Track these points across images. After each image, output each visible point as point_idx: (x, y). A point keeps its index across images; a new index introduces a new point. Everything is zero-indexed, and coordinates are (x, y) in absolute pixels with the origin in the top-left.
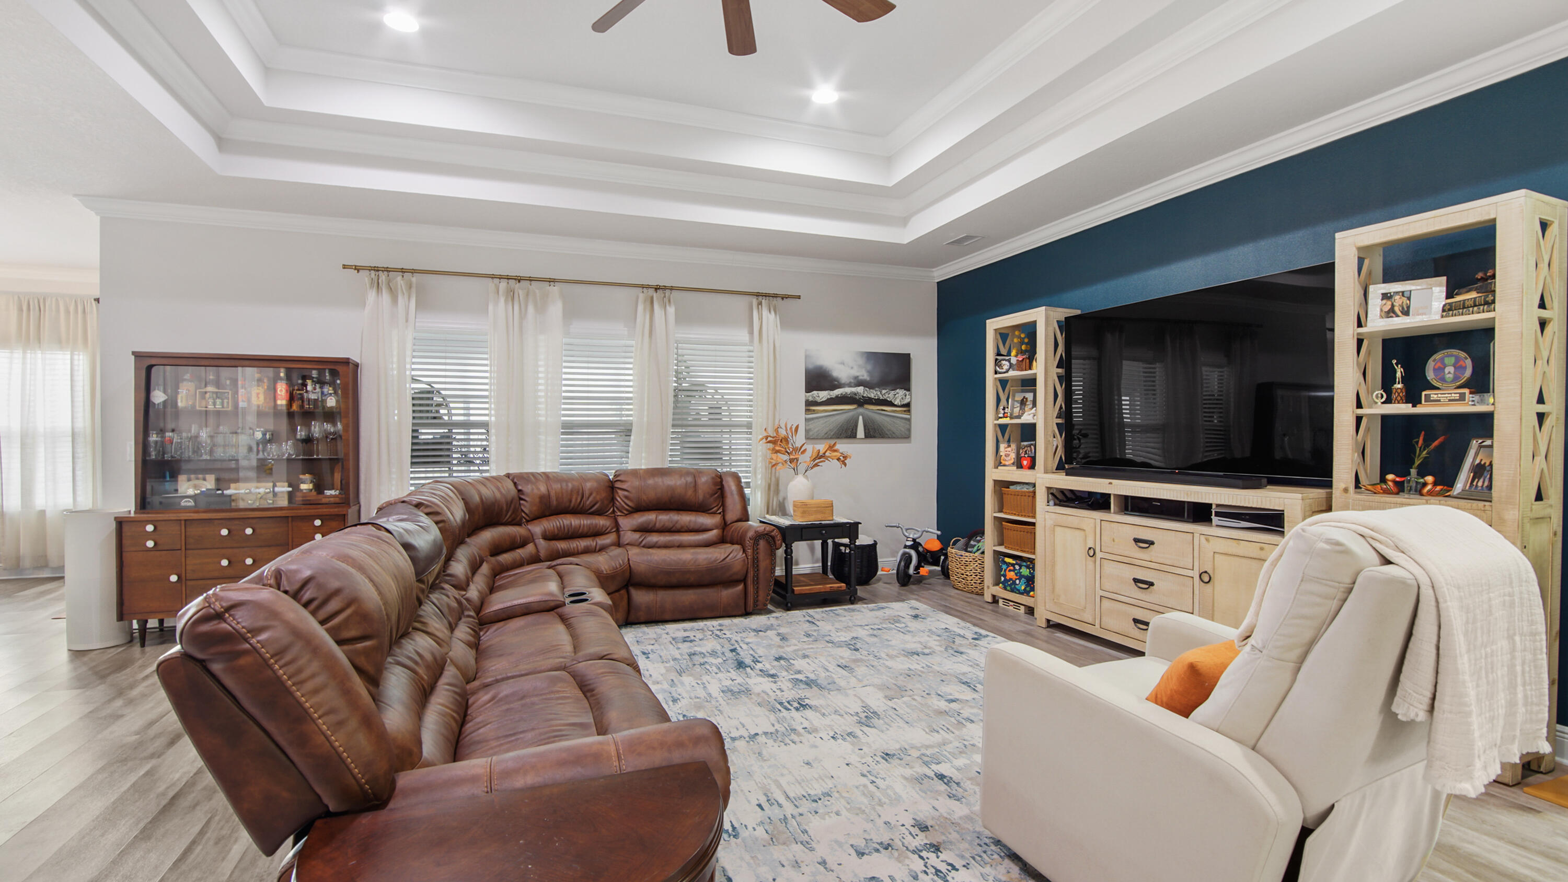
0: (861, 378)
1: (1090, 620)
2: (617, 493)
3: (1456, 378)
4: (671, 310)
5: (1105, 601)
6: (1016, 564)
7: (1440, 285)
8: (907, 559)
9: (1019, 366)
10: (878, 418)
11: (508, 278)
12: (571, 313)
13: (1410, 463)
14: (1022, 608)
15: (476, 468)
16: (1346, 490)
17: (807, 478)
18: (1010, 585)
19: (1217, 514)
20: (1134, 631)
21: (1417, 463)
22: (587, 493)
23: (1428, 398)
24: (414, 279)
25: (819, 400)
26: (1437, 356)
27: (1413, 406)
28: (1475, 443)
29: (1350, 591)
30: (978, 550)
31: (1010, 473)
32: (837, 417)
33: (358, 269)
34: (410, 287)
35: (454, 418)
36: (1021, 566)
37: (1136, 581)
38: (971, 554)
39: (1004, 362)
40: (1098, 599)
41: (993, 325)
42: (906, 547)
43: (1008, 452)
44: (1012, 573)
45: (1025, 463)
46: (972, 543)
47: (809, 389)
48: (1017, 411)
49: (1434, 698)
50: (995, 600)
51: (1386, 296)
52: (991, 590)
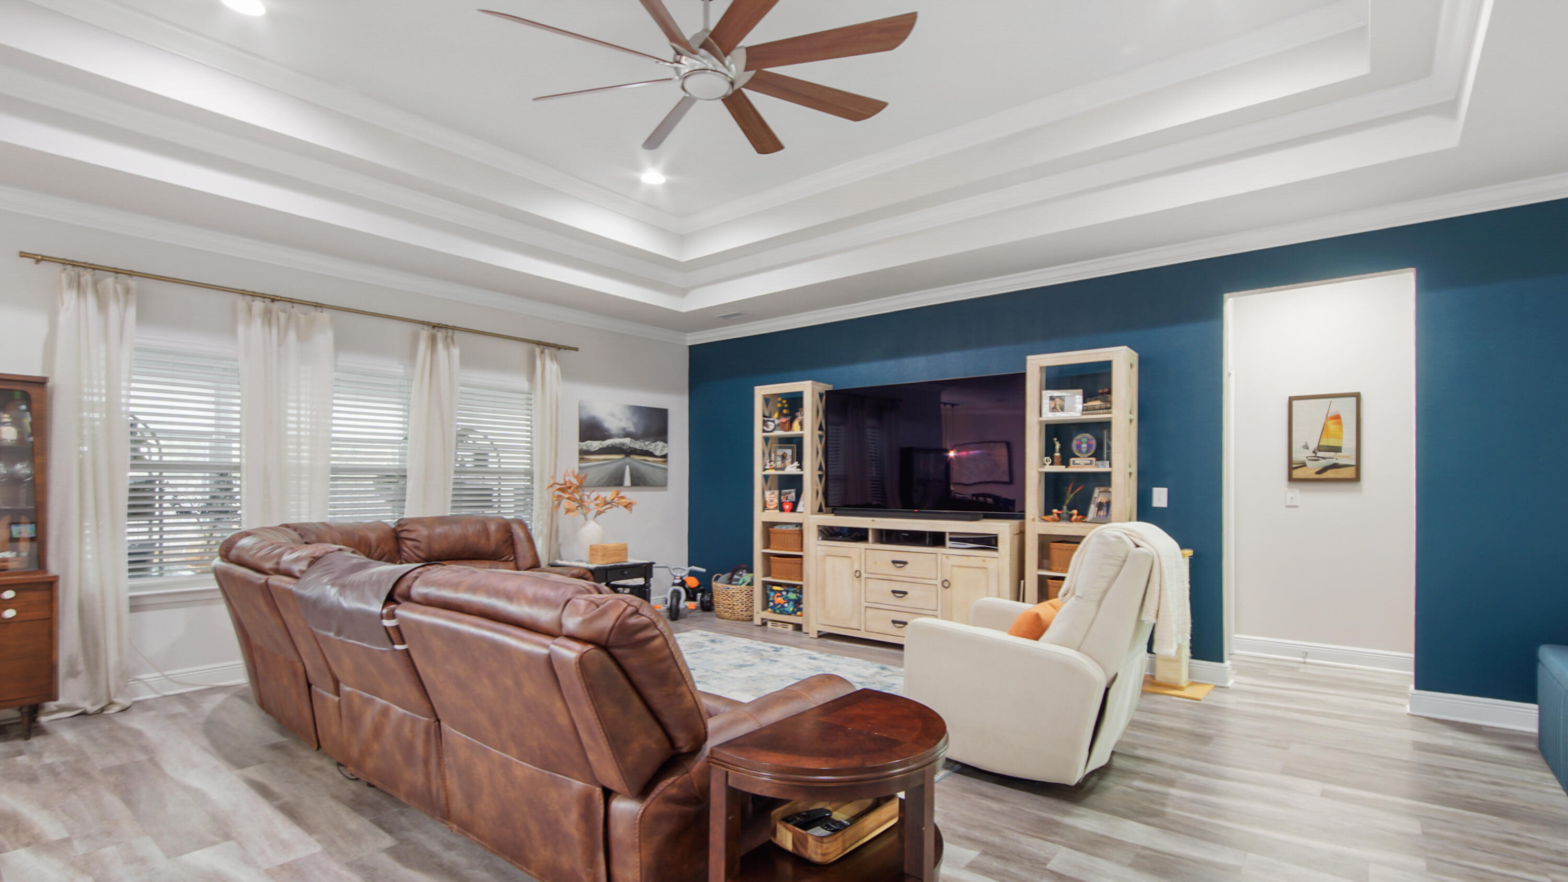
0: (628, 430)
1: (856, 626)
2: (405, 543)
3: (1088, 451)
4: (456, 351)
5: (869, 611)
6: (784, 591)
7: (1078, 394)
8: (676, 594)
9: (781, 426)
10: (642, 468)
11: (263, 296)
12: (342, 344)
13: (1063, 503)
14: (790, 627)
15: (195, 520)
16: (1034, 520)
17: (597, 522)
18: (779, 609)
19: (951, 540)
20: (893, 629)
21: (1067, 501)
22: (374, 544)
23: (1074, 463)
24: (133, 283)
25: (592, 449)
26: (1079, 437)
27: (1066, 467)
28: (1097, 491)
29: (1124, 561)
30: (744, 582)
31: (774, 516)
32: (606, 467)
33: (39, 259)
34: (127, 291)
35: (165, 458)
36: (788, 592)
37: (894, 592)
38: (738, 587)
39: (770, 423)
40: (863, 609)
41: (761, 392)
42: (674, 585)
43: (772, 497)
44: (780, 599)
45: (787, 507)
46: (736, 577)
47: (583, 438)
48: (779, 464)
49: (1158, 611)
50: (764, 624)
51: (1052, 398)
52: (759, 614)
